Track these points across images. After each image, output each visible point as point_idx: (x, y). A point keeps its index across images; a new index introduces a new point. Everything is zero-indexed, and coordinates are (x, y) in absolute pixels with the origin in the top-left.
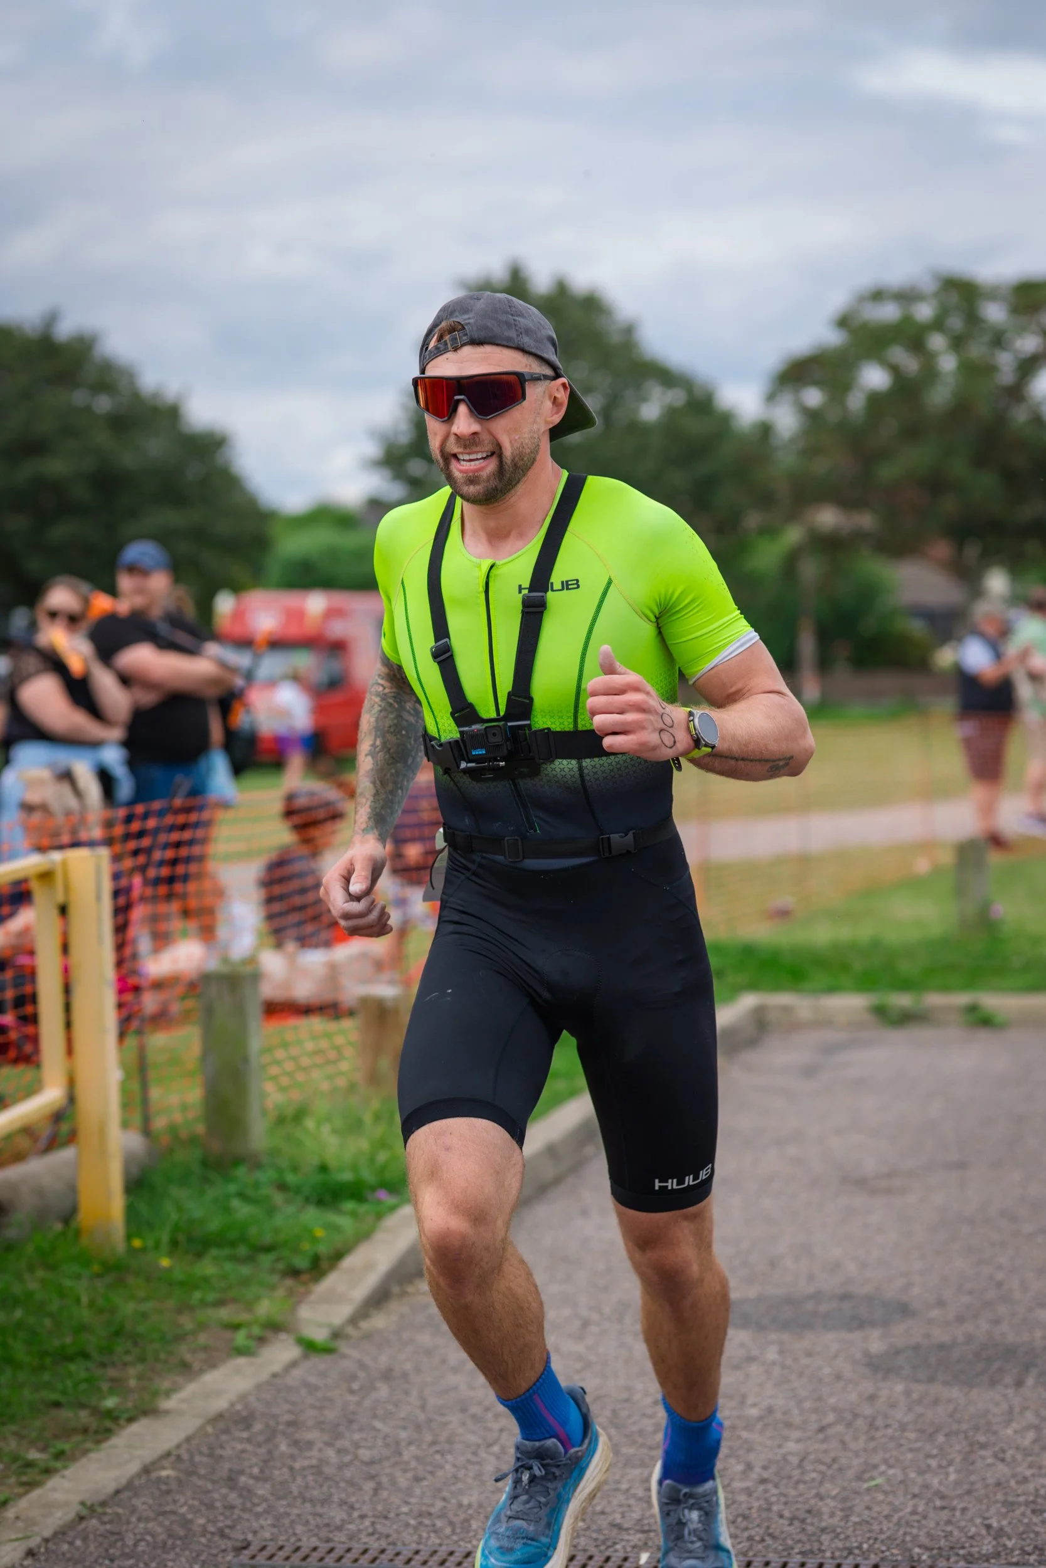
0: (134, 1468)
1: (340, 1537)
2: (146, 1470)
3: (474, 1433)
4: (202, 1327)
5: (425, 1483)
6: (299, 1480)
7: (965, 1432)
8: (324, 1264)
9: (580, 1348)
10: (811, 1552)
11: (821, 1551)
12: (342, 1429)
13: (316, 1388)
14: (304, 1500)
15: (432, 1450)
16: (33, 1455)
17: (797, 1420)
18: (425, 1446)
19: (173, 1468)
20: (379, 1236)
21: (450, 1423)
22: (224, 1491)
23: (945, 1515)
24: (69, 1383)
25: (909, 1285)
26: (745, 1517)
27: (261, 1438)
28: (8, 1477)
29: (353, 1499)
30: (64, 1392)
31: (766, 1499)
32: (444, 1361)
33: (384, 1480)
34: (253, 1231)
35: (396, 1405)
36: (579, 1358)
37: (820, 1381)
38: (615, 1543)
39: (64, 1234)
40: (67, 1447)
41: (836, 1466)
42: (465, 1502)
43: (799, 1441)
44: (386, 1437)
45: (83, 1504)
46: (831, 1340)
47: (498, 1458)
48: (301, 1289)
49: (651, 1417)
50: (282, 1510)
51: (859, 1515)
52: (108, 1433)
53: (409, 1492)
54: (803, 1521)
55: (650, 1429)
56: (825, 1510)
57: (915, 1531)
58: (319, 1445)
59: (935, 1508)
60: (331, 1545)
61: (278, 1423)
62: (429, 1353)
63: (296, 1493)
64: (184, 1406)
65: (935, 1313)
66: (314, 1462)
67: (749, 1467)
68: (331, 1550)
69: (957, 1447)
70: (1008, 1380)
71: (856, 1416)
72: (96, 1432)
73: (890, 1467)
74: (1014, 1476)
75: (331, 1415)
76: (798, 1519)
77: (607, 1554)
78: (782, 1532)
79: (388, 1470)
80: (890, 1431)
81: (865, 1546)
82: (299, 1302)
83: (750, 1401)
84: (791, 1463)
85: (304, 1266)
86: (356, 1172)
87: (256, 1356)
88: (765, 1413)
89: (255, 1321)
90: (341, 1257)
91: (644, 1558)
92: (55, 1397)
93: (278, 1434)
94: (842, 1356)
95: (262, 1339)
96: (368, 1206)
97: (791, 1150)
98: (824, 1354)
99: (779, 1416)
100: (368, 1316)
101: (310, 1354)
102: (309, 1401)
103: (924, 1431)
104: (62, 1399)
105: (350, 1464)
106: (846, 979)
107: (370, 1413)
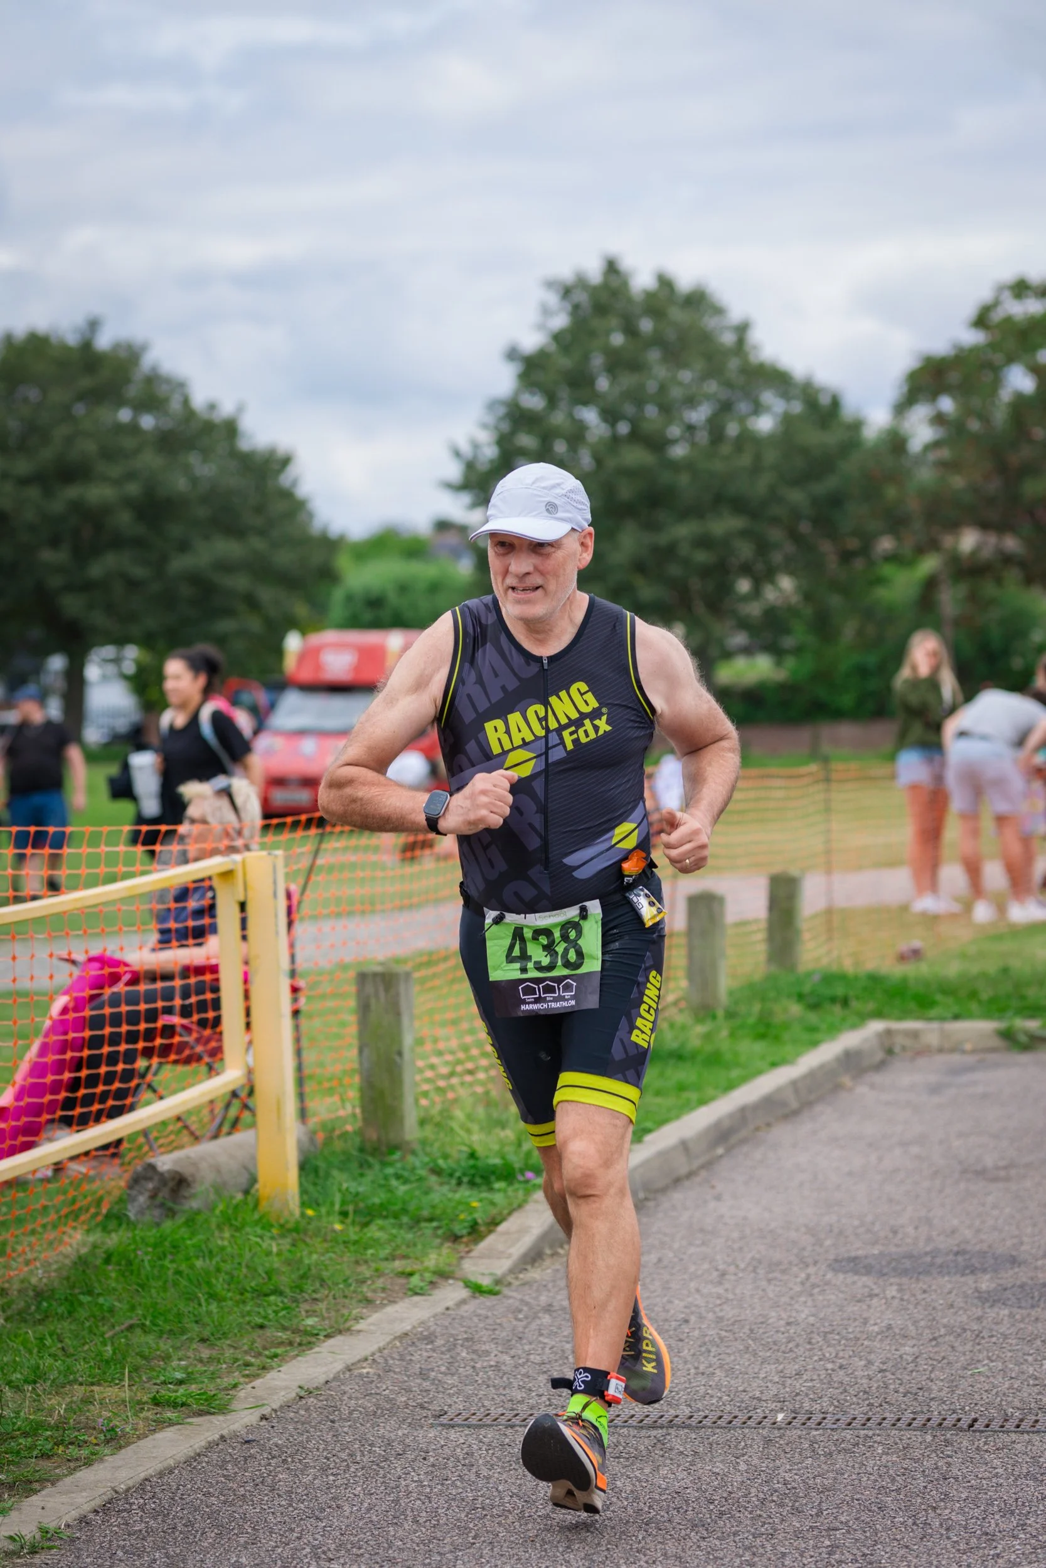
0: (339, 1366)
2: (349, 1369)
4: (379, 1273)
6: (481, 1373)
8: (483, 1229)
9: (720, 1290)
10: (922, 1412)
11: (928, 1411)
12: (513, 1342)
13: (487, 1317)
16: (248, 1358)
17: (913, 1333)
19: (371, 1368)
20: (529, 1207)
22: (418, 1381)
23: (1036, 1389)
24: (270, 1312)
25: (1022, 1243)
26: (865, 1392)
27: (444, 1349)
28: (233, 1372)
30: (265, 1318)
31: (884, 1383)
34: (412, 1207)
35: (560, 1328)
36: (719, 1297)
37: (934, 1308)
38: (755, 1409)
39: (245, 1202)
40: (279, 1351)
41: (945, 1361)
43: (913, 1346)
44: (550, 1349)
45: (300, 1387)
46: (945, 1282)
48: (463, 1248)
49: (784, 1333)
50: (470, 1392)
51: (963, 1390)
52: (310, 1345)
54: (916, 1394)
55: (784, 1340)
56: (934, 1387)
57: (1010, 1399)
58: (496, 1352)
59: (1028, 1385)
60: (516, 1412)
61: (456, 1340)
63: (480, 1382)
64: (372, 1328)
65: (1040, 1263)
66: (492, 1363)
67: (870, 1363)
68: (517, 1415)
71: (965, 1330)
72: (300, 1344)
73: (992, 1361)
75: (502, 1334)
76: (911, 1393)
77: (750, 1415)
78: (897, 1401)
79: (558, 1368)
80: (994, 1339)
81: (967, 1408)
82: (462, 1258)
83: (872, 1322)
84: (906, 1360)
85: (465, 1232)
86: (503, 1158)
87: (430, 1295)
88: (885, 1329)
89: (427, 1269)
90: (497, 1224)
91: (780, 1417)
92: (259, 1321)
93: (458, 1346)
94: (955, 1292)
95: (431, 1283)
96: (516, 1186)
97: (915, 1150)
98: (939, 1291)
99: (897, 1331)
100: (526, 1269)
101: (477, 1295)
102: (481, 1325)
103: (1024, 1339)
104: (266, 1323)
105: (523, 1365)
106: (974, 1006)
107: (537, 1333)
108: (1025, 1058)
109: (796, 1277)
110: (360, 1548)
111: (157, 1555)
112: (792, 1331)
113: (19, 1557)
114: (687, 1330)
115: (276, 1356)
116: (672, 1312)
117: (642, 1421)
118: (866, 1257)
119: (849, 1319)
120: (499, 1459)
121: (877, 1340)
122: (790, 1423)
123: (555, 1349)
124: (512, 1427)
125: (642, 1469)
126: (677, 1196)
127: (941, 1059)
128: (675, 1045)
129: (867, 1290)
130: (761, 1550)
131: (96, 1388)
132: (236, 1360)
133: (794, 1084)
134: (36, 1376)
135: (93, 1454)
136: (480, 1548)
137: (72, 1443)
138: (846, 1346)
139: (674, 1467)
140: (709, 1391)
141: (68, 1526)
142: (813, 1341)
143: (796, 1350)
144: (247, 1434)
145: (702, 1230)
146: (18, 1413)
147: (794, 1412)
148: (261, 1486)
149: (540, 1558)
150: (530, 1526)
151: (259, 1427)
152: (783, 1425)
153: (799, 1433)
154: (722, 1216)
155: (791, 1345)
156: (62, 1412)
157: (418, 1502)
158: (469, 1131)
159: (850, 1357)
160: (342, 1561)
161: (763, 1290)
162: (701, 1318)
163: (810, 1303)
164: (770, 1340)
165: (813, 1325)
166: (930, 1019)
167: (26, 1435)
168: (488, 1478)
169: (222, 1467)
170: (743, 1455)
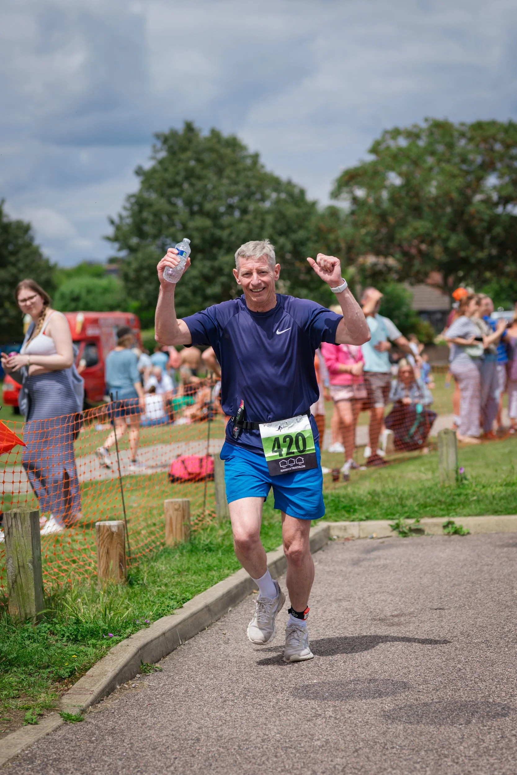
3: (159, 761)
4: (7, 709)
7: (436, 749)
8: (77, 674)
9: (222, 713)
13: (71, 740)
15: (136, 770)
17: (343, 748)
18: (131, 769)
20: (107, 657)
21: (146, 756)
25: (409, 673)
27: (38, 768)
32: (143, 723)
34: (36, 659)
36: (221, 719)
37: (356, 725)
41: (363, 770)
43: (342, 758)
44: (108, 766)
46: (362, 704)
48: (64, 687)
49: (259, 749)
55: (260, 755)
58: (72, 770)
61: (48, 760)
62: (136, 719)
65: (421, 687)
69: (432, 757)
70: (462, 721)
71: (375, 743)
73: (394, 769)
74: (463, 771)
80: (394, 751)
82: (63, 695)
83: (316, 738)
84: (338, 769)
85: (67, 675)
86: (95, 623)
87: (36, 723)
88: (324, 743)
89: (37, 705)
90: (87, 670)
93: (49, 765)
94: (369, 712)
95: (41, 715)
96: (102, 642)
97: (345, 604)
98: (359, 711)
99: (333, 745)
100: (102, 700)
101: (68, 722)
103: (413, 750)
106: (377, 510)
107: (101, 753)
108: (406, 541)
109: (270, 701)
112: (264, 747)
114: (198, 748)
116: (190, 732)
118: (314, 686)
119: (302, 736)
121: (320, 752)
123: (111, 766)
126: (202, 641)
127: (359, 542)
128: (207, 542)
129: (314, 711)
138: (299, 759)
142: (278, 754)
143: (267, 763)
154: (228, 656)
155: (263, 759)
159: (302, 767)
161: (249, 713)
162: (208, 737)
163: (278, 722)
164: (250, 754)
165: (279, 741)
166: (353, 521)
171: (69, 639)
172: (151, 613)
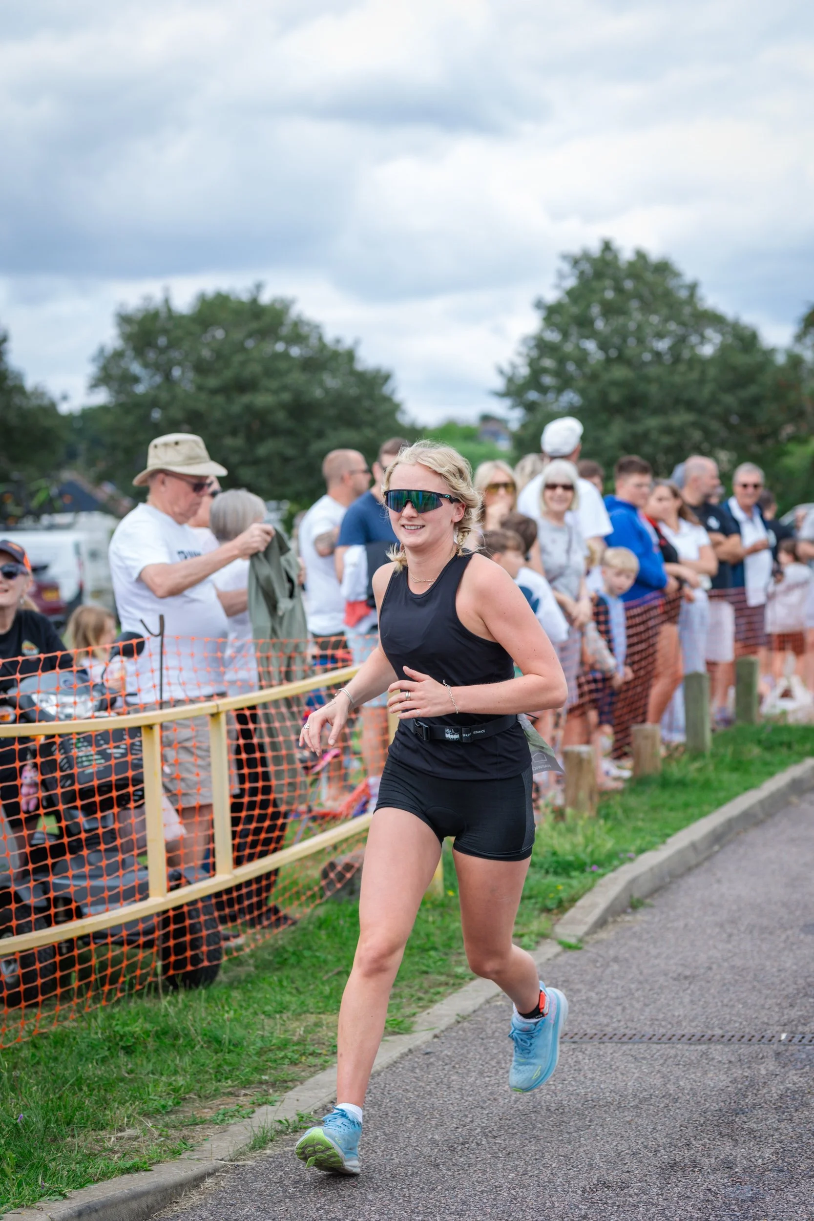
0: (481, 1000)
1: (609, 1030)
2: (488, 1002)
5: (651, 1007)
6: (577, 1005)
8: (566, 904)
9: (730, 946)
12: (596, 983)
13: (575, 966)
14: (583, 1014)
15: (651, 992)
16: (421, 995)
18: (647, 991)
20: (596, 889)
21: (658, 981)
28: (412, 1005)
29: (611, 1014)
30: (428, 966)
32: (648, 953)
33: (627, 1006)
35: (625, 973)
36: (729, 951)
38: (766, 1030)
42: (676, 1014)
44: (622, 987)
45: (458, 1015)
47: (691, 995)
48: (554, 917)
49: (777, 977)
53: (642, 1011)
55: (778, 982)
58: (585, 990)
62: (638, 949)
63: (577, 1011)
66: (584, 998)
68: (605, 1035)
72: (454, 985)
75: (588, 978)
77: (763, 1034)
79: (628, 1001)
82: (554, 925)
85: (554, 906)
86: (575, 855)
87: (534, 950)
89: (531, 933)
90: (576, 901)
91: (783, 1036)
92: (424, 968)
95: (536, 941)
96: (586, 874)
100: (597, 932)
101: (567, 950)
102: (573, 971)
104: (430, 970)
105: (605, 999)
107: (611, 977)
109: (780, 937)
110: (514, 1129)
111: (378, 1133)
112: (783, 976)
113: (286, 1134)
114: (712, 975)
115: (438, 993)
116: (700, 961)
117: (690, 1039)
120: (598, 1066)
122: (790, 1041)
124: (603, 1043)
125: (695, 1073)
126: (691, 880)
128: (681, 776)
130: (785, 1132)
131: (322, 1016)
132: (412, 996)
133: (761, 803)
134: (282, 1009)
135: (326, 1062)
136: (595, 1129)
137: (311, 1054)
139: (716, 1071)
140: (733, 1018)
141: (315, 1112)
144: (427, 1047)
145: (711, 904)
146: (272, 1033)
147: (792, 1032)
148: (440, 1085)
149: (636, 1136)
150: (626, 1113)
151: (434, 1043)
152: (787, 1042)
153: (798, 1048)
154: (723, 895)
155: (784, 985)
156: (302, 1033)
157: (548, 1096)
158: (551, 837)
160: (503, 1138)
161: (759, 947)
162: (720, 966)
163: (792, 956)
164: (769, 982)
165: (796, 971)
167: (279, 1049)
168: (592, 1079)
169: (413, 1070)
170: (763, 1063)
171: (547, 872)
172: (633, 848)
